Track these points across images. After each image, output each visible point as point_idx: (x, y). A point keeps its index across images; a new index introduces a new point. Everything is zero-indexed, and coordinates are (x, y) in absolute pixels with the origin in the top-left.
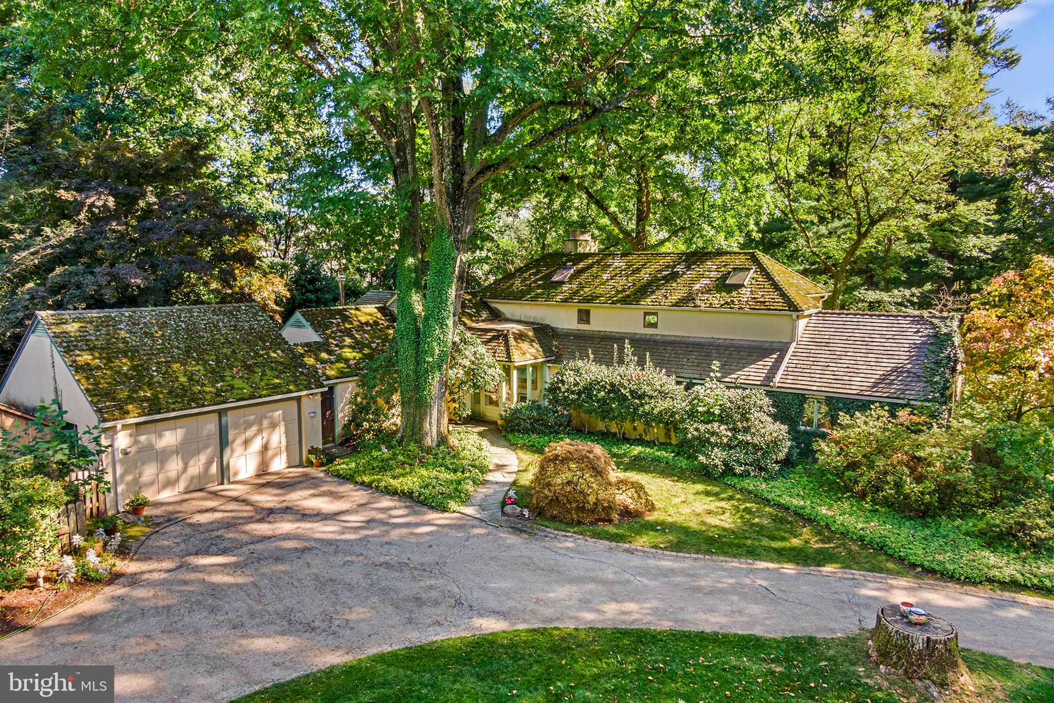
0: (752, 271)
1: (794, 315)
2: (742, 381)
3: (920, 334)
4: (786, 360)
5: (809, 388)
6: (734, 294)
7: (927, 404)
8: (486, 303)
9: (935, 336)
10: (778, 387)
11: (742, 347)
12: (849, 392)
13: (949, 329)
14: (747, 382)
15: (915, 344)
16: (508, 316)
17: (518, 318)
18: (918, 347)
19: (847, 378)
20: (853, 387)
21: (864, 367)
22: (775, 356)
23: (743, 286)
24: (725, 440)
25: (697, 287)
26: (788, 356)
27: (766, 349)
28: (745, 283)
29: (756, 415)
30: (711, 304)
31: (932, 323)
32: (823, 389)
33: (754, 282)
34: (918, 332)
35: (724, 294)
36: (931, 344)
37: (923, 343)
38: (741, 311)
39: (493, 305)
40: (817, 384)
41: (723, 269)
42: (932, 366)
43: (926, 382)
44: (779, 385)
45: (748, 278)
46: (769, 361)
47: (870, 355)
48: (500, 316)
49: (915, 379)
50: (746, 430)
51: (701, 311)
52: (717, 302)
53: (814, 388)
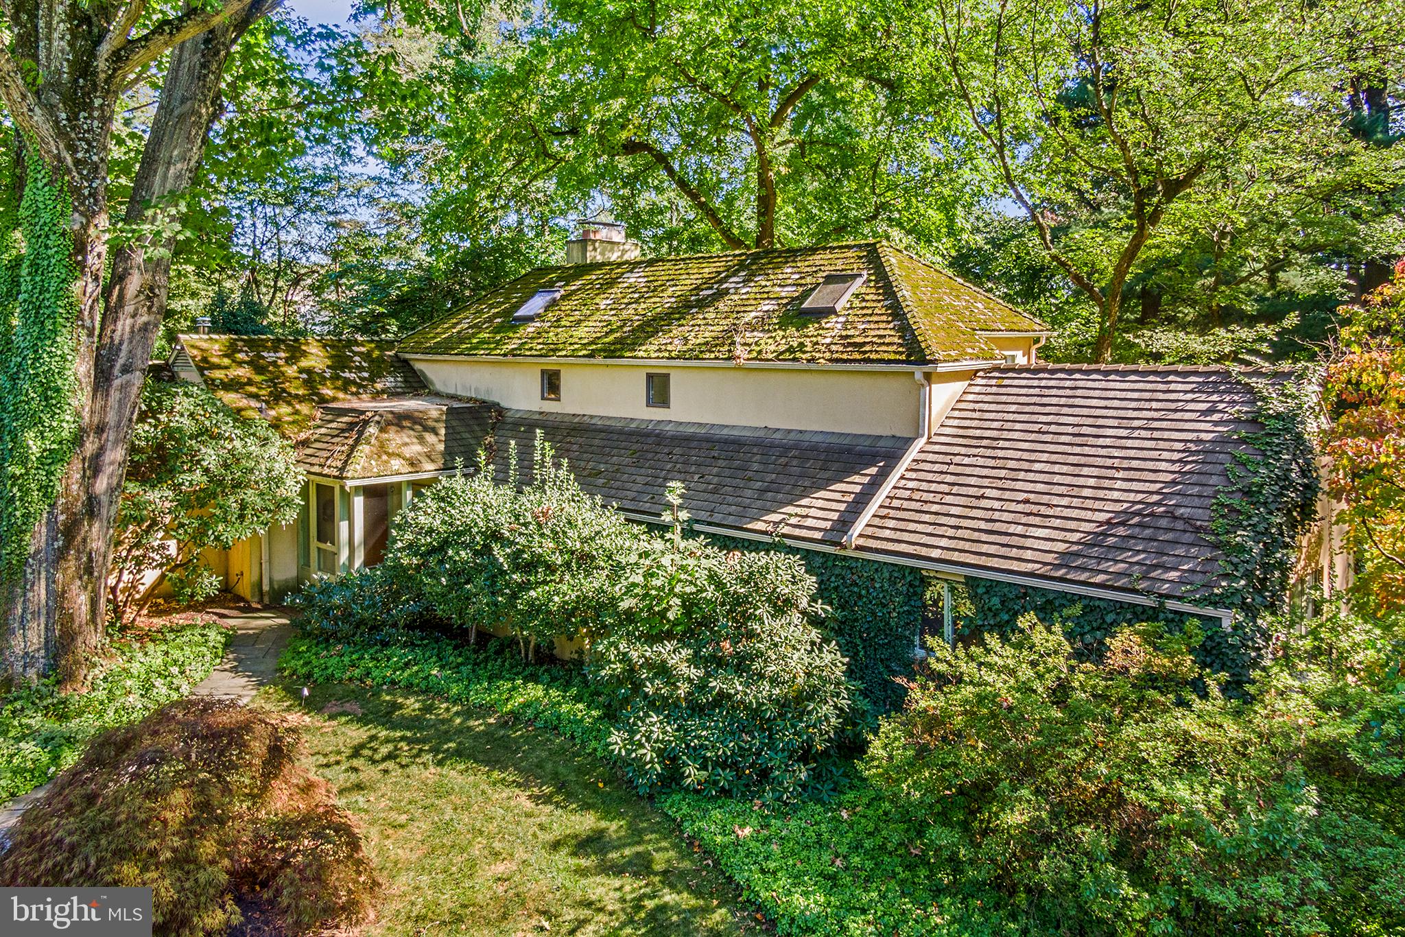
0: (860, 281)
1: (918, 372)
2: (786, 530)
3: (1216, 417)
4: (893, 479)
5: (924, 552)
6: (811, 329)
7: (1210, 611)
8: (406, 361)
9: (1254, 421)
10: (858, 548)
11: (814, 448)
12: (1015, 566)
13: (1292, 403)
14: (797, 532)
15: (1201, 441)
16: (439, 386)
17: (452, 391)
18: (1208, 451)
19: (1019, 529)
20: (1028, 555)
21: (1065, 501)
22: (873, 470)
23: (831, 311)
24: (683, 689)
25: (748, 317)
26: (900, 469)
27: (861, 454)
28: (838, 307)
29: (767, 623)
30: (760, 352)
31: (1249, 389)
32: (956, 556)
33: (857, 303)
34: (1211, 411)
35: (791, 330)
36: (1242, 441)
37: (1223, 440)
38: (812, 366)
39: (418, 366)
40: (944, 542)
41: (809, 280)
42: (1236, 501)
43: (1215, 546)
44: (861, 542)
45: (847, 296)
46: (855, 484)
47: (1085, 471)
48: (425, 387)
49: (1188, 537)
50: (741, 665)
51: (739, 368)
52: (773, 348)
53: (935, 554)
